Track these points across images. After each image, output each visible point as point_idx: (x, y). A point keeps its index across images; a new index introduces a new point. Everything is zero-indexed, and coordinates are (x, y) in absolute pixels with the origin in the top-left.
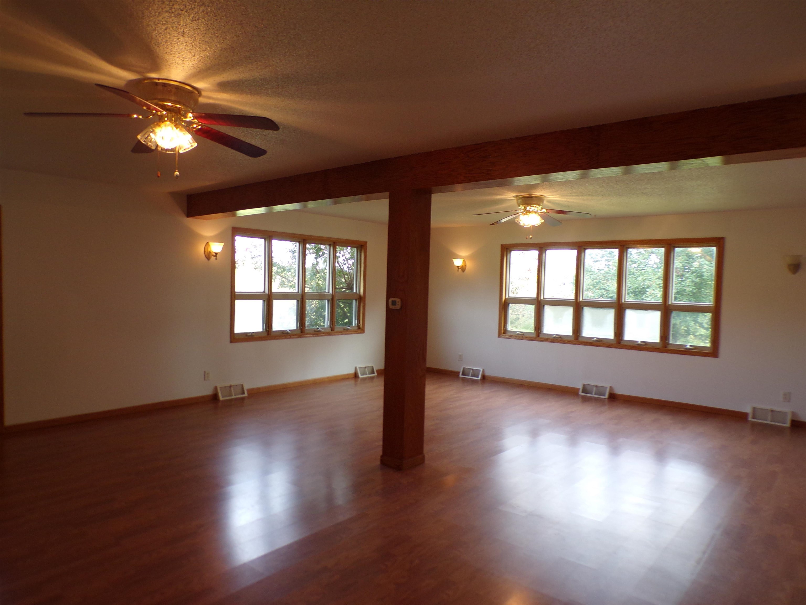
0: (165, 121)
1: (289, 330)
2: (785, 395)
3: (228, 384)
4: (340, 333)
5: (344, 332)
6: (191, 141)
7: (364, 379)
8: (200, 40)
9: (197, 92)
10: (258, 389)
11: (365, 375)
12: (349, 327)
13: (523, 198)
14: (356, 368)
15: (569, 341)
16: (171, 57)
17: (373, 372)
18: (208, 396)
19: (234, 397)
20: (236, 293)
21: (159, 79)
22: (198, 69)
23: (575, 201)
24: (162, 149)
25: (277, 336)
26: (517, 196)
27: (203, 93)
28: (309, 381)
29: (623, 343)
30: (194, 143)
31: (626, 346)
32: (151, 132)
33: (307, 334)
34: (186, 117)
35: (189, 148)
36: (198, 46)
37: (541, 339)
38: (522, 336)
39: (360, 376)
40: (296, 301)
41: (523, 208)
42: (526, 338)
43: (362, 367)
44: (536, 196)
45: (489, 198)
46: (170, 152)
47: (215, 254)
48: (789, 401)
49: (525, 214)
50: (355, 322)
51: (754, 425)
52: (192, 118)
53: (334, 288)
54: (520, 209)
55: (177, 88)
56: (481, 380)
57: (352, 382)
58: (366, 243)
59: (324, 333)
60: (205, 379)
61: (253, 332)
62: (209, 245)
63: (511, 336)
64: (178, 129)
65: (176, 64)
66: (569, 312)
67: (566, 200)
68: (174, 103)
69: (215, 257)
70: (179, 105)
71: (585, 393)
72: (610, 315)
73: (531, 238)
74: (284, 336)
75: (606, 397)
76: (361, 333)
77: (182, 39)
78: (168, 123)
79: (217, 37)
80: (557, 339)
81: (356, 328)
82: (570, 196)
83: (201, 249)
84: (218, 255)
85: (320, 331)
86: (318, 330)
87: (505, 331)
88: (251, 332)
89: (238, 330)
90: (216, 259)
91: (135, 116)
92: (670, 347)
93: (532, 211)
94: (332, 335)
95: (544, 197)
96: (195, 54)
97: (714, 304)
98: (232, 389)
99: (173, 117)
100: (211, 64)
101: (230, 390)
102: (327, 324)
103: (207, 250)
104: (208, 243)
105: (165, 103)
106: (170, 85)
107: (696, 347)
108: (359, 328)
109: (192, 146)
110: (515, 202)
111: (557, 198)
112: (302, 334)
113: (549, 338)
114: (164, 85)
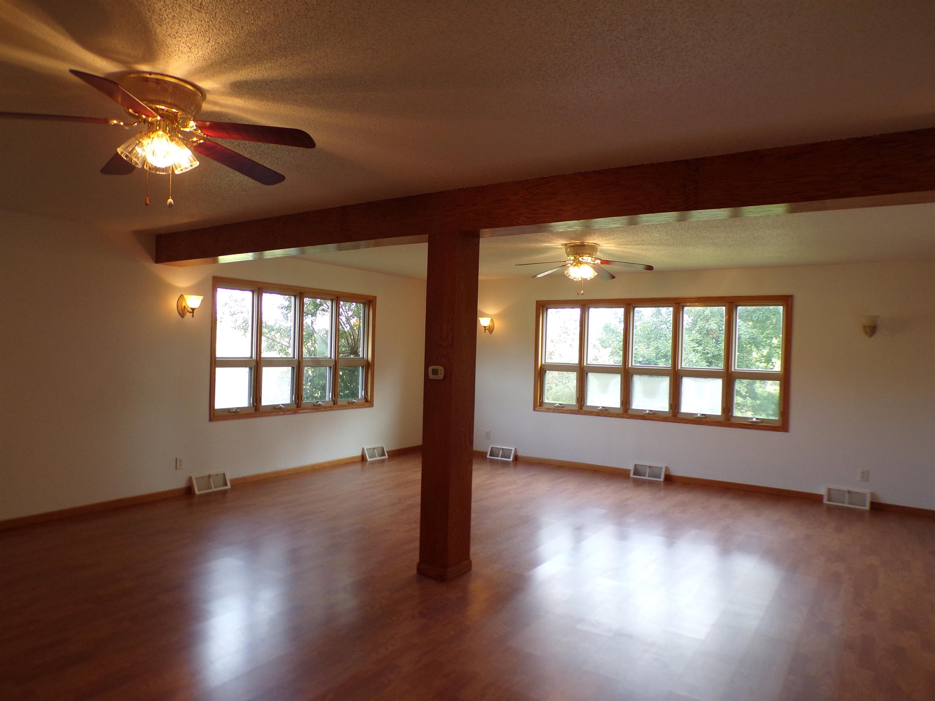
0: (156, 130)
1: (282, 405)
2: (863, 473)
3: (206, 474)
4: (344, 407)
5: (349, 406)
6: (192, 159)
7: (372, 463)
8: (221, 18)
9: (200, 95)
10: (244, 478)
11: (374, 458)
12: (355, 399)
13: (573, 246)
14: (363, 449)
15: (618, 415)
16: (175, 41)
17: (383, 454)
18: (179, 490)
19: (214, 490)
20: (217, 359)
21: (150, 73)
22: (209, 62)
23: (632, 251)
24: (150, 169)
25: (268, 413)
26: (566, 245)
27: (209, 97)
28: (306, 467)
29: (679, 416)
30: (195, 161)
31: (684, 419)
32: (137, 145)
33: (305, 408)
34: (186, 127)
35: (186, 168)
36: (217, 26)
37: (585, 411)
38: (562, 408)
39: (369, 459)
40: (290, 368)
41: (572, 258)
42: (566, 411)
43: (370, 449)
44: (589, 244)
45: (533, 245)
46: (161, 173)
47: (191, 311)
48: (868, 480)
49: (575, 266)
50: (361, 394)
51: (830, 509)
52: (195, 128)
53: (337, 352)
54: (570, 260)
55: (175, 86)
56: (513, 461)
57: (359, 467)
58: (375, 298)
59: (325, 408)
60: (176, 469)
61: (238, 408)
62: (184, 298)
63: (548, 409)
64: (174, 142)
65: (180, 53)
66: (616, 380)
67: (621, 249)
68: (169, 106)
69: (192, 314)
70: (176, 110)
71: (637, 475)
72: (665, 383)
73: (583, 294)
74: (276, 412)
75: (662, 479)
76: (369, 407)
77: (197, 14)
78: (160, 133)
79: (248, 14)
80: (603, 412)
81: (363, 401)
82: (628, 245)
83: (173, 303)
84: (195, 311)
85: (320, 405)
86: (318, 404)
87: (542, 403)
88: (235, 408)
89: (219, 405)
90: (193, 316)
91: (115, 122)
92: (733, 421)
93: (584, 262)
94: (335, 410)
95: (597, 245)
96: (210, 39)
97: (782, 371)
98: (211, 479)
99: (167, 126)
100: (228, 55)
101: (209, 481)
102: (329, 396)
103: (181, 305)
104: (182, 296)
105: (158, 106)
106: (166, 82)
107: (763, 420)
108: (367, 401)
109: (191, 166)
110: (563, 251)
111: (612, 247)
112: (298, 409)
113: (593, 411)
114: (158, 81)
